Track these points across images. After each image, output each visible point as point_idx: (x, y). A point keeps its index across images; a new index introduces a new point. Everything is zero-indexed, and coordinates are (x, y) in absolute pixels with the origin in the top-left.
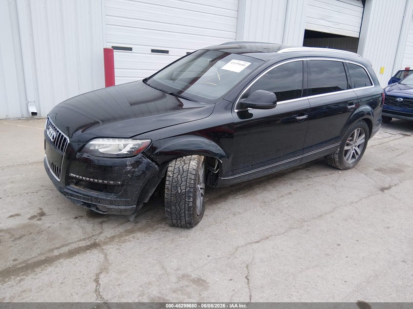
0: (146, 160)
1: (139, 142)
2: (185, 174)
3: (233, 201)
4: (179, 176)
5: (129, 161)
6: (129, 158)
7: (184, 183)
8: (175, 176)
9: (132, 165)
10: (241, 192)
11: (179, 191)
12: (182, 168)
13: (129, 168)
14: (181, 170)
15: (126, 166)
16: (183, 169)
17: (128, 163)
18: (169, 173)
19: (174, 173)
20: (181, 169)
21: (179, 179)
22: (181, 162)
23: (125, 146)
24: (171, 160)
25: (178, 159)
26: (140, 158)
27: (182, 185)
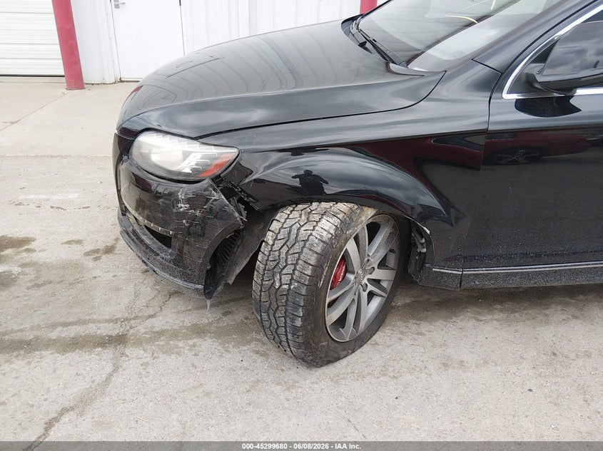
0: (217, 196)
1: (213, 151)
2: (297, 248)
3: (472, 323)
4: (285, 248)
5: (183, 191)
6: (184, 185)
7: (289, 269)
8: (276, 247)
9: (188, 201)
10: (508, 305)
11: (277, 285)
12: (299, 229)
13: (183, 207)
14: (293, 236)
15: (178, 201)
16: (297, 234)
17: (181, 196)
18: (269, 237)
19: (276, 239)
20: (294, 231)
21: (283, 255)
22: (301, 215)
23: (186, 155)
24: (284, 205)
25: (300, 207)
26: (206, 190)
27: (284, 272)
